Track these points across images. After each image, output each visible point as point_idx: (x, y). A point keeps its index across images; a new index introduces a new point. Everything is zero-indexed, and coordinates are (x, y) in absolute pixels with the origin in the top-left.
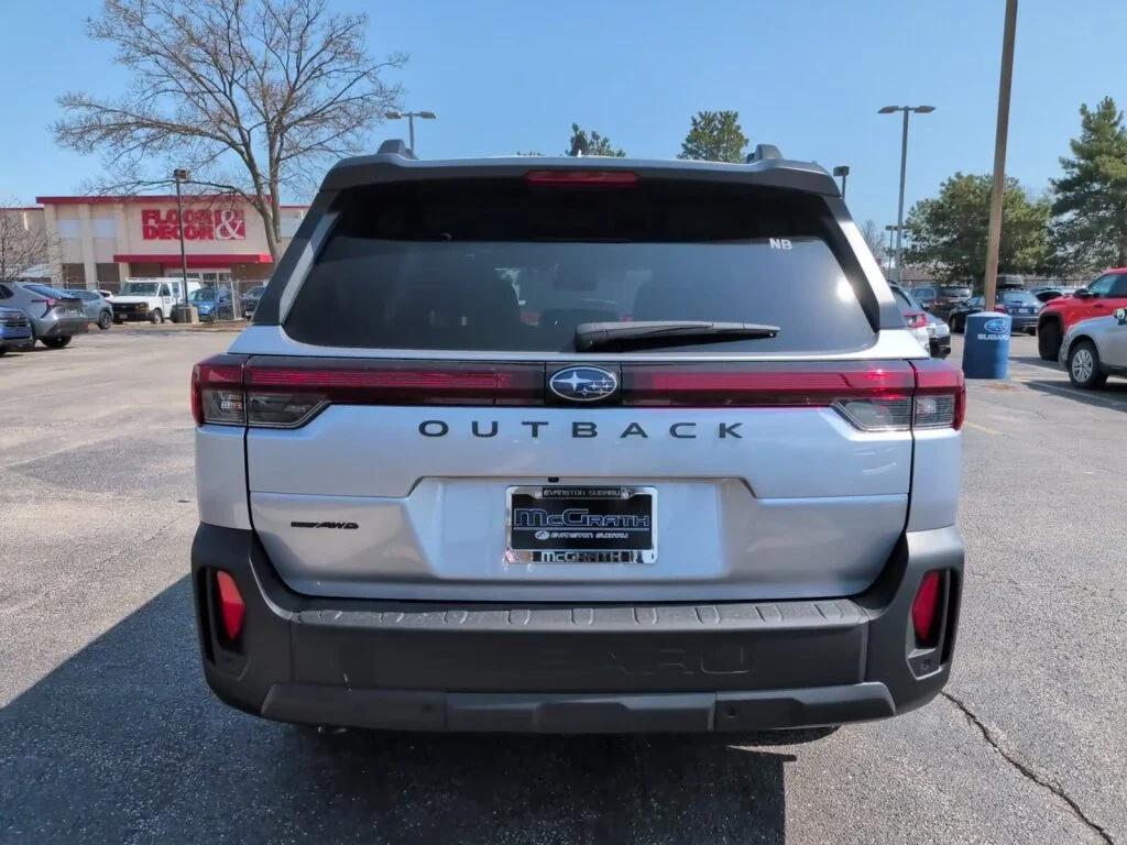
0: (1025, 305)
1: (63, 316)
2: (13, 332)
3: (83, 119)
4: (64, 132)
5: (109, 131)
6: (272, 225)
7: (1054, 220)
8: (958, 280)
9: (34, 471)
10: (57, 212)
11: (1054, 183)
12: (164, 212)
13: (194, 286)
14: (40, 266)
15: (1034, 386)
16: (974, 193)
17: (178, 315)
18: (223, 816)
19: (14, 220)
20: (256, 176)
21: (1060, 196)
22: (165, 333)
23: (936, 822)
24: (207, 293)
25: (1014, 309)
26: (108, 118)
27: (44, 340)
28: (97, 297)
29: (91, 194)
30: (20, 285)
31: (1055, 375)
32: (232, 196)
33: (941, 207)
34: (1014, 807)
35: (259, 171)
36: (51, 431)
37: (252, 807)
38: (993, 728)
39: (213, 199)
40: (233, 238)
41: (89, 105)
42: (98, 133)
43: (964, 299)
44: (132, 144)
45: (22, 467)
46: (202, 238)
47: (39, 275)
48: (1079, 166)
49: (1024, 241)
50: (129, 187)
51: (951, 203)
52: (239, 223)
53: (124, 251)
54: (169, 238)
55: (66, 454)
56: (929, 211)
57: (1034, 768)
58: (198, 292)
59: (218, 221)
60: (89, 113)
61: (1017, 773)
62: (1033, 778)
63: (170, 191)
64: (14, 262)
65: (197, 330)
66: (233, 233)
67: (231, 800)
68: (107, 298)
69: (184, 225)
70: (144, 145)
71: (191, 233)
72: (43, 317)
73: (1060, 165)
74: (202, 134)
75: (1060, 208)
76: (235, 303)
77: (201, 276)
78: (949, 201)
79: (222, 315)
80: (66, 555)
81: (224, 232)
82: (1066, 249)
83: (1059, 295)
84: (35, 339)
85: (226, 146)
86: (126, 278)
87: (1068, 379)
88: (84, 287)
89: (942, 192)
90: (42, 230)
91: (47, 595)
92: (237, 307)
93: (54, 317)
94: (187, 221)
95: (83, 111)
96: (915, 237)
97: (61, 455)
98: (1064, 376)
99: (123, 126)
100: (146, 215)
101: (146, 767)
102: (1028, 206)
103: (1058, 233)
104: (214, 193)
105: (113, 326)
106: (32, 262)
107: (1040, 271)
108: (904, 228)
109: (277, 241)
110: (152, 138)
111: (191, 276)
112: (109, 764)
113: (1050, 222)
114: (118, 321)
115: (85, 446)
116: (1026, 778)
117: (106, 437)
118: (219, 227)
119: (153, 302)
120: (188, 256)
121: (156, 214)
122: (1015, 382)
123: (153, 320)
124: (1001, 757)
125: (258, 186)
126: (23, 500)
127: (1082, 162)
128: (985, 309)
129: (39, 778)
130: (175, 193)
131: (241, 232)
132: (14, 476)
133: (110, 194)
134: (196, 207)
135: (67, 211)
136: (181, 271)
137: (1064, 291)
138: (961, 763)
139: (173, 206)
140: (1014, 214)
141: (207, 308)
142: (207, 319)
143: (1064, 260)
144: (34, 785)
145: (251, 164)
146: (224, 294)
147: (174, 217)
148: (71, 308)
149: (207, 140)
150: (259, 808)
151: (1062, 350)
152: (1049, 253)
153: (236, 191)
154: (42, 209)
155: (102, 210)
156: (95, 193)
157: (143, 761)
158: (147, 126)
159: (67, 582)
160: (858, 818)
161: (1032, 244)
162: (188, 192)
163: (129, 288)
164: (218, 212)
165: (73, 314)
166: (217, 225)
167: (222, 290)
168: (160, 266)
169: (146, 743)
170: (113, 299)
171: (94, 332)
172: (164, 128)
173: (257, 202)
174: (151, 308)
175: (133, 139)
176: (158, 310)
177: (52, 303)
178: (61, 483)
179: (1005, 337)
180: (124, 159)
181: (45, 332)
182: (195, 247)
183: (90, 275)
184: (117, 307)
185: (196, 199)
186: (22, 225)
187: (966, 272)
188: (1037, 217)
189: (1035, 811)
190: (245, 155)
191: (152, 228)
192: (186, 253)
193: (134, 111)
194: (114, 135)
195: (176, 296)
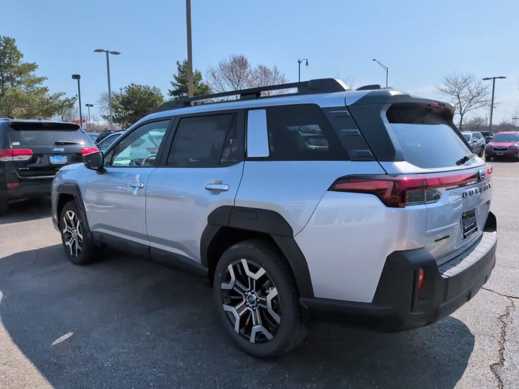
11: (170, 91)
33: (127, 98)
48: (178, 86)
73: (171, 84)
78: (130, 96)
127: (180, 84)
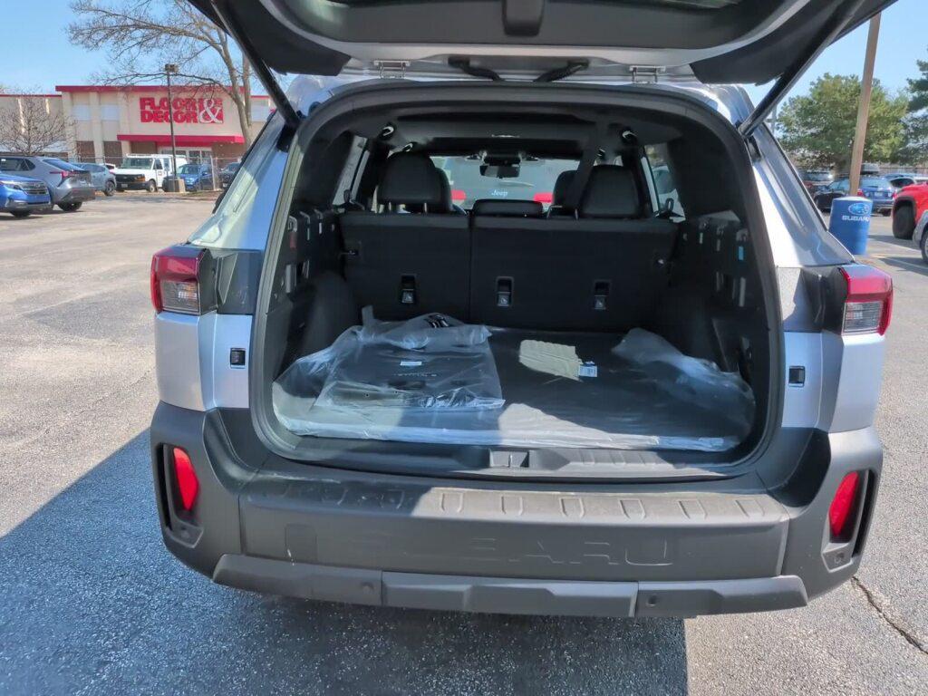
0: (880, 189)
1: (75, 186)
2: (35, 198)
3: (91, 22)
4: (76, 32)
5: (112, 31)
6: (244, 112)
7: (909, 116)
8: (822, 166)
9: (43, 318)
10: (72, 98)
11: (911, 83)
12: (157, 98)
13: (181, 161)
14: (57, 144)
15: (890, 262)
16: (840, 91)
17: (169, 185)
18: (183, 650)
19: (37, 105)
20: (231, 70)
21: (916, 94)
22: (158, 200)
23: (829, 688)
24: (192, 168)
25: (870, 193)
26: (111, 21)
27: (60, 205)
28: (103, 170)
29: (98, 84)
30: (41, 159)
31: (908, 252)
32: (213, 86)
33: (811, 103)
34: (903, 676)
35: (234, 66)
36: (62, 283)
37: (209, 643)
38: (875, 592)
39: (196, 89)
40: (213, 122)
41: (97, 10)
42: (103, 33)
43: (827, 183)
44: (131, 43)
45: (37, 314)
46: (188, 121)
47: (58, 150)
49: (882, 134)
50: (129, 78)
51: (819, 100)
52: (218, 109)
53: (126, 132)
54: (162, 121)
55: (71, 304)
56: (800, 107)
57: (918, 636)
58: (184, 167)
59: (202, 108)
60: (96, 16)
61: (902, 639)
62: (918, 646)
63: (162, 82)
64: (38, 139)
65: (184, 198)
66: (213, 117)
67: (192, 635)
68: (111, 171)
69: (173, 110)
70: (140, 44)
71: (179, 117)
72: (59, 186)
73: (918, 68)
74: (187, 34)
75: (915, 105)
76: (214, 176)
77: (188, 153)
78: (817, 97)
79: (204, 186)
80: (66, 395)
81: (206, 117)
82: (918, 141)
83: (911, 182)
84: (53, 203)
85: (208, 45)
86: (127, 155)
87: (920, 256)
88: (94, 161)
89: (811, 90)
90: (60, 113)
91: (47, 431)
92: (216, 179)
93: (68, 186)
94: (176, 107)
95: (91, 16)
96: (786, 129)
97: (68, 304)
98: (918, 254)
99: (124, 28)
100: (143, 102)
101: (119, 600)
102: (887, 103)
103: (912, 127)
104: (197, 84)
105: (117, 194)
106: (53, 140)
107: (894, 160)
108: (777, 121)
109: (249, 125)
110: (147, 38)
111: (179, 153)
112: (89, 594)
113: (907, 117)
114: (120, 189)
115: (87, 298)
116: (911, 646)
117: (106, 289)
118: (203, 112)
119: (149, 174)
120: (176, 136)
121: (151, 101)
122: (873, 258)
123: (148, 190)
124: (886, 622)
125: (233, 78)
126: (33, 344)
128: (849, 193)
129: (28, 606)
130: (165, 84)
131: (220, 117)
132: (28, 322)
133: (113, 84)
134: (183, 96)
135: (79, 97)
136: (170, 149)
137: (916, 178)
138: (848, 627)
139: (164, 95)
140: (874, 111)
141: (192, 180)
142: (192, 189)
143: (916, 150)
144: (23, 612)
145: (227, 60)
146: (205, 169)
147: (165, 103)
148: (81, 179)
149: (191, 39)
150: (215, 645)
151: (916, 231)
152: (903, 144)
153: (215, 82)
154: (60, 96)
155: (107, 98)
156: (101, 83)
157: (117, 593)
158: (143, 27)
159: (64, 419)
160: (756, 680)
161: (888, 137)
162: (176, 83)
163: (129, 162)
164: (201, 100)
165: (83, 184)
166: (200, 111)
167: (204, 165)
168: (156, 144)
169: (122, 576)
170: (117, 171)
171: (100, 198)
172: (158, 29)
173: (232, 92)
174: (147, 179)
175: (132, 39)
176: (153, 181)
177: (66, 174)
178: (66, 330)
179: (866, 219)
180: (125, 55)
181: (60, 198)
182: (183, 129)
183: (99, 151)
184: (120, 178)
185: (182, 89)
186: (44, 110)
187: (830, 159)
188: (895, 113)
189: (922, 682)
190: (223, 52)
191: (148, 112)
192: (176, 133)
193: (132, 15)
194: (116, 35)
195: (167, 170)
